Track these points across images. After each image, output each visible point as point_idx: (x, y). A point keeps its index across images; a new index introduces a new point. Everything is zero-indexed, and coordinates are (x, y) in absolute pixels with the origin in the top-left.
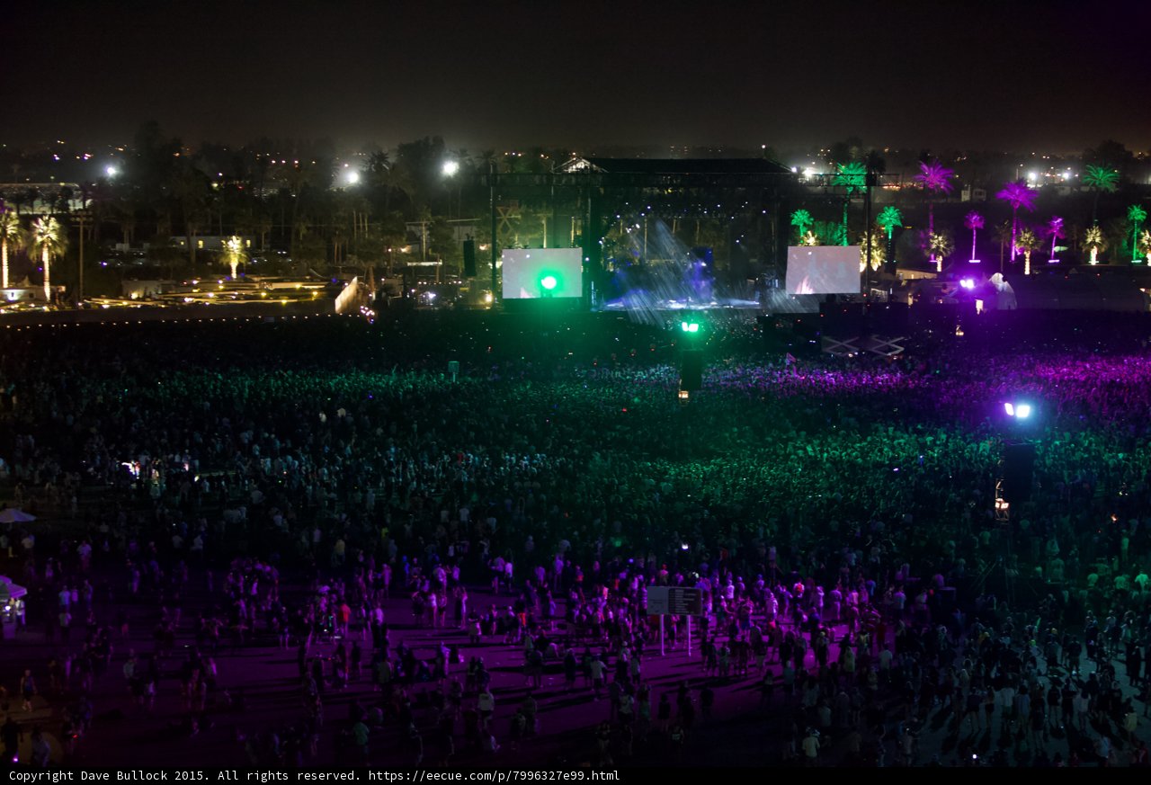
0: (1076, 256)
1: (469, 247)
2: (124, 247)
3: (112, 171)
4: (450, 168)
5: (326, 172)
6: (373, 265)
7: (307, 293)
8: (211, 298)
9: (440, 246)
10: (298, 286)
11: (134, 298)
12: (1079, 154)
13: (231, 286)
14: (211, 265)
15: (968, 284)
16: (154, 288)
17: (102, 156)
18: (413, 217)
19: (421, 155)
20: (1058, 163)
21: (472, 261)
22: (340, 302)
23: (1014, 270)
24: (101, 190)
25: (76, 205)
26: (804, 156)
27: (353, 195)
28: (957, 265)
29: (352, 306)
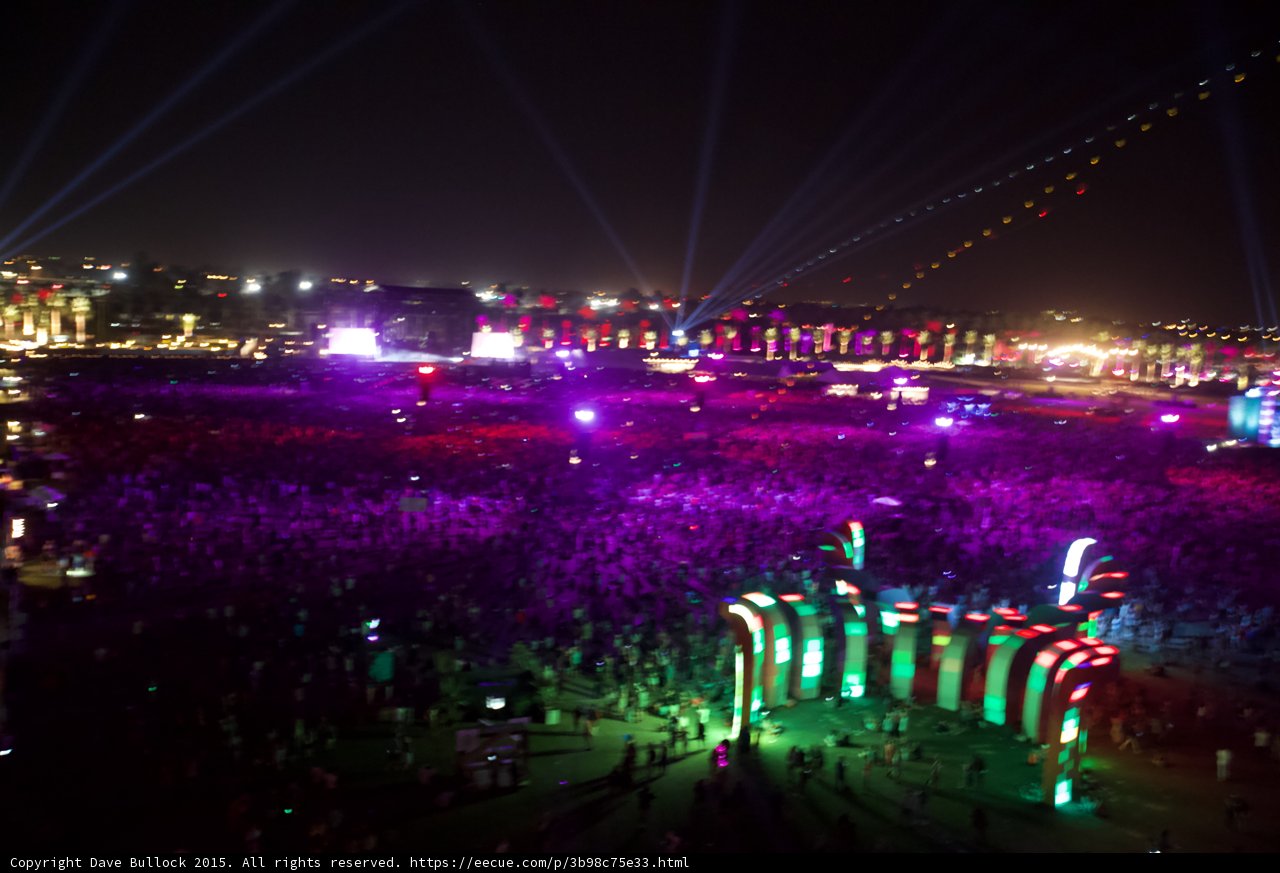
0: (614, 343)
1: (314, 326)
2: (124, 316)
3: (120, 276)
4: (305, 285)
5: (240, 284)
6: (262, 332)
7: (225, 345)
8: (174, 346)
9: (298, 326)
10: (221, 341)
11: (129, 344)
12: (617, 293)
13: (188, 340)
14: (176, 329)
15: (562, 354)
16: (143, 339)
17: (115, 267)
18: (284, 309)
19: (291, 278)
20: (607, 297)
21: (315, 334)
22: (245, 351)
23: (584, 347)
24: (116, 286)
25: (98, 293)
26: (485, 287)
27: (252, 298)
28: (557, 346)
29: (251, 353)
